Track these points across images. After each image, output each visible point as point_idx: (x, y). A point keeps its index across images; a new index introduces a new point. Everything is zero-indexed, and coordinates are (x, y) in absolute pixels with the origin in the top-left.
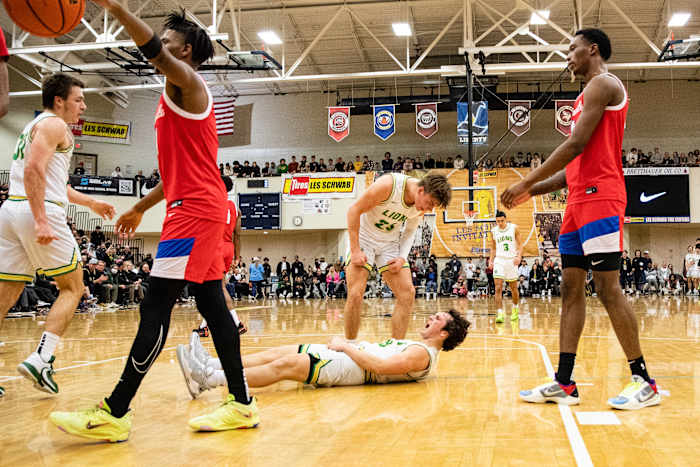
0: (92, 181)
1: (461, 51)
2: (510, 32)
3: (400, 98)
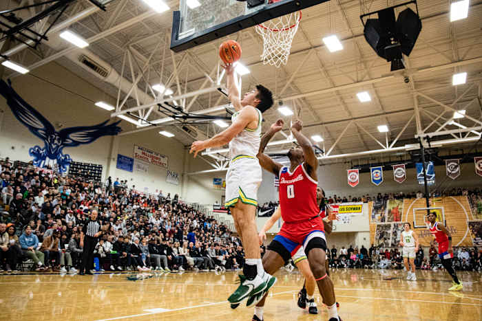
1: (416, 137)
2: (442, 124)
3: (385, 163)
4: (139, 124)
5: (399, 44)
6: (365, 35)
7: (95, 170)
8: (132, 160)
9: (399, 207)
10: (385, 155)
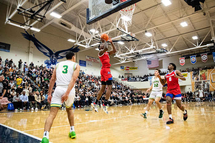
0: (132, 79)
1: (211, 40)
3: (197, 54)
4: (86, 47)
8: (85, 62)
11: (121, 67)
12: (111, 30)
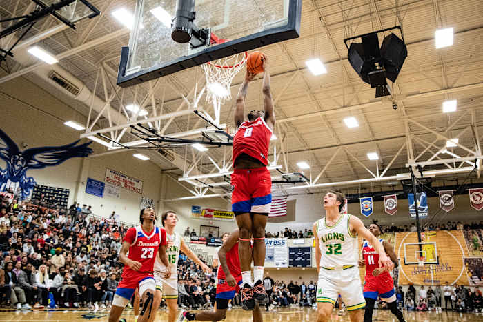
0: (216, 240)
1: (407, 166)
2: (435, 152)
3: (375, 193)
4: (110, 146)
5: (384, 70)
6: (349, 59)
7: (62, 195)
8: (103, 184)
9: (391, 241)
10: (375, 184)
11: (194, 208)
12: (178, 113)
